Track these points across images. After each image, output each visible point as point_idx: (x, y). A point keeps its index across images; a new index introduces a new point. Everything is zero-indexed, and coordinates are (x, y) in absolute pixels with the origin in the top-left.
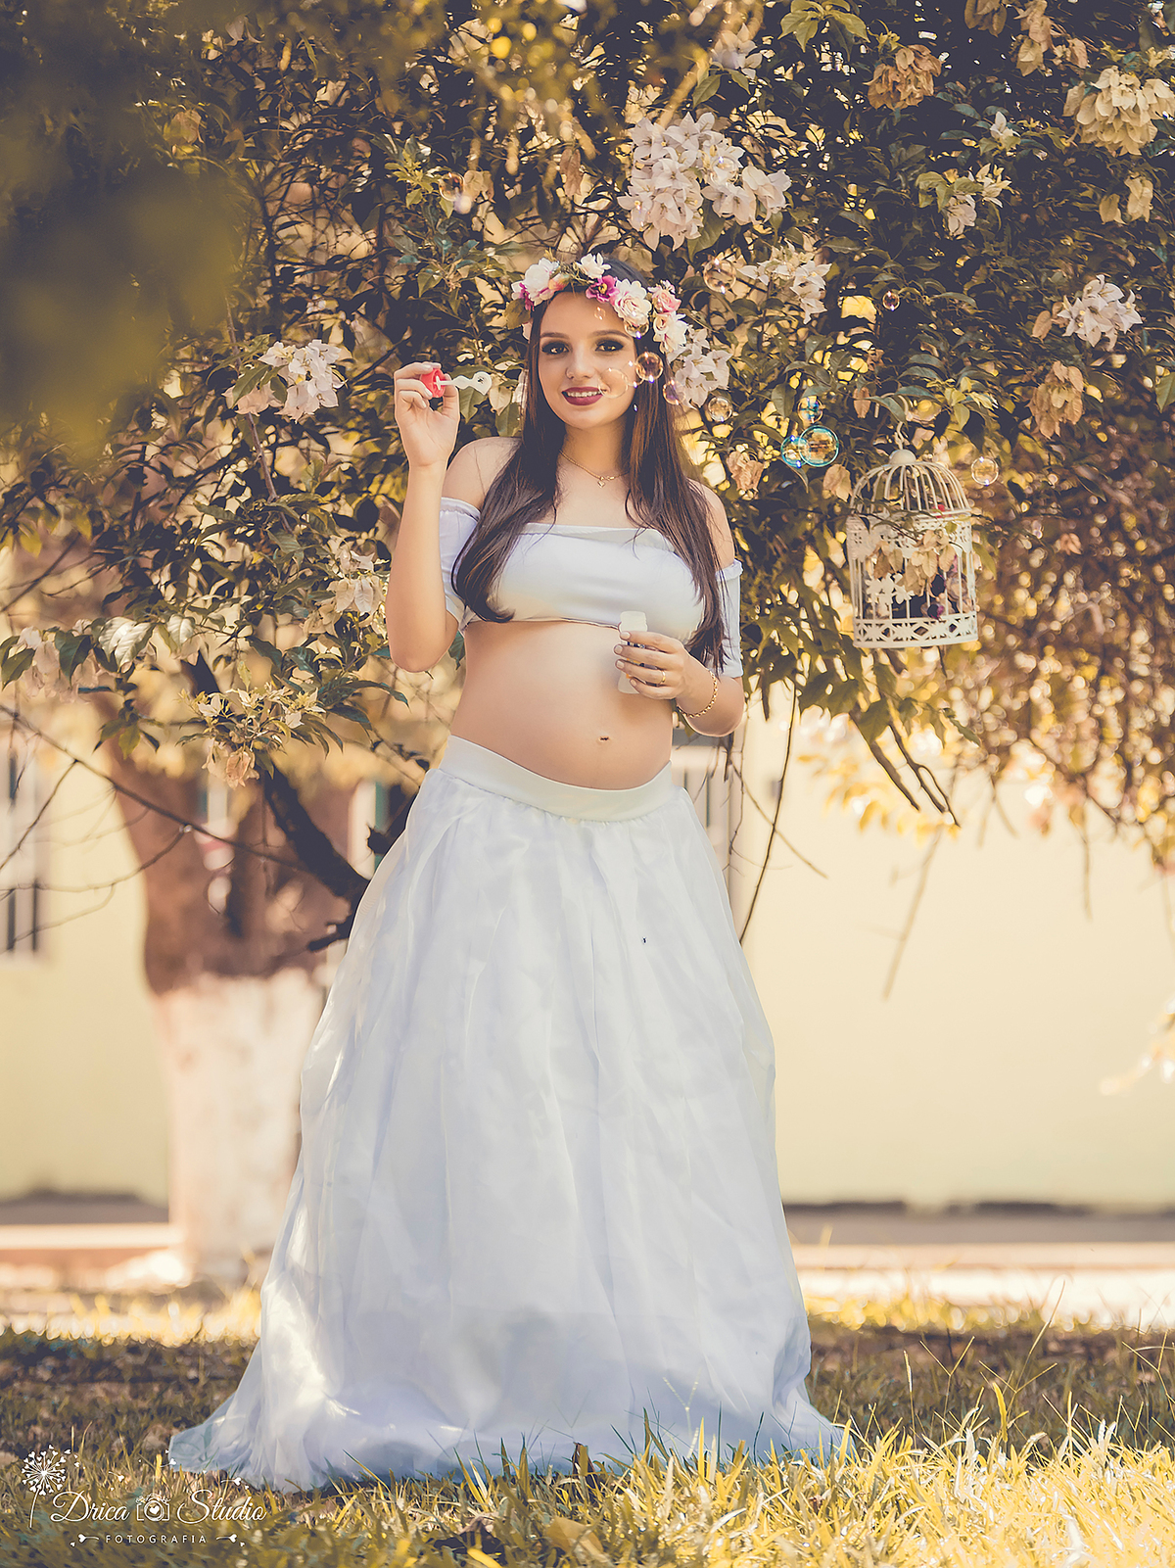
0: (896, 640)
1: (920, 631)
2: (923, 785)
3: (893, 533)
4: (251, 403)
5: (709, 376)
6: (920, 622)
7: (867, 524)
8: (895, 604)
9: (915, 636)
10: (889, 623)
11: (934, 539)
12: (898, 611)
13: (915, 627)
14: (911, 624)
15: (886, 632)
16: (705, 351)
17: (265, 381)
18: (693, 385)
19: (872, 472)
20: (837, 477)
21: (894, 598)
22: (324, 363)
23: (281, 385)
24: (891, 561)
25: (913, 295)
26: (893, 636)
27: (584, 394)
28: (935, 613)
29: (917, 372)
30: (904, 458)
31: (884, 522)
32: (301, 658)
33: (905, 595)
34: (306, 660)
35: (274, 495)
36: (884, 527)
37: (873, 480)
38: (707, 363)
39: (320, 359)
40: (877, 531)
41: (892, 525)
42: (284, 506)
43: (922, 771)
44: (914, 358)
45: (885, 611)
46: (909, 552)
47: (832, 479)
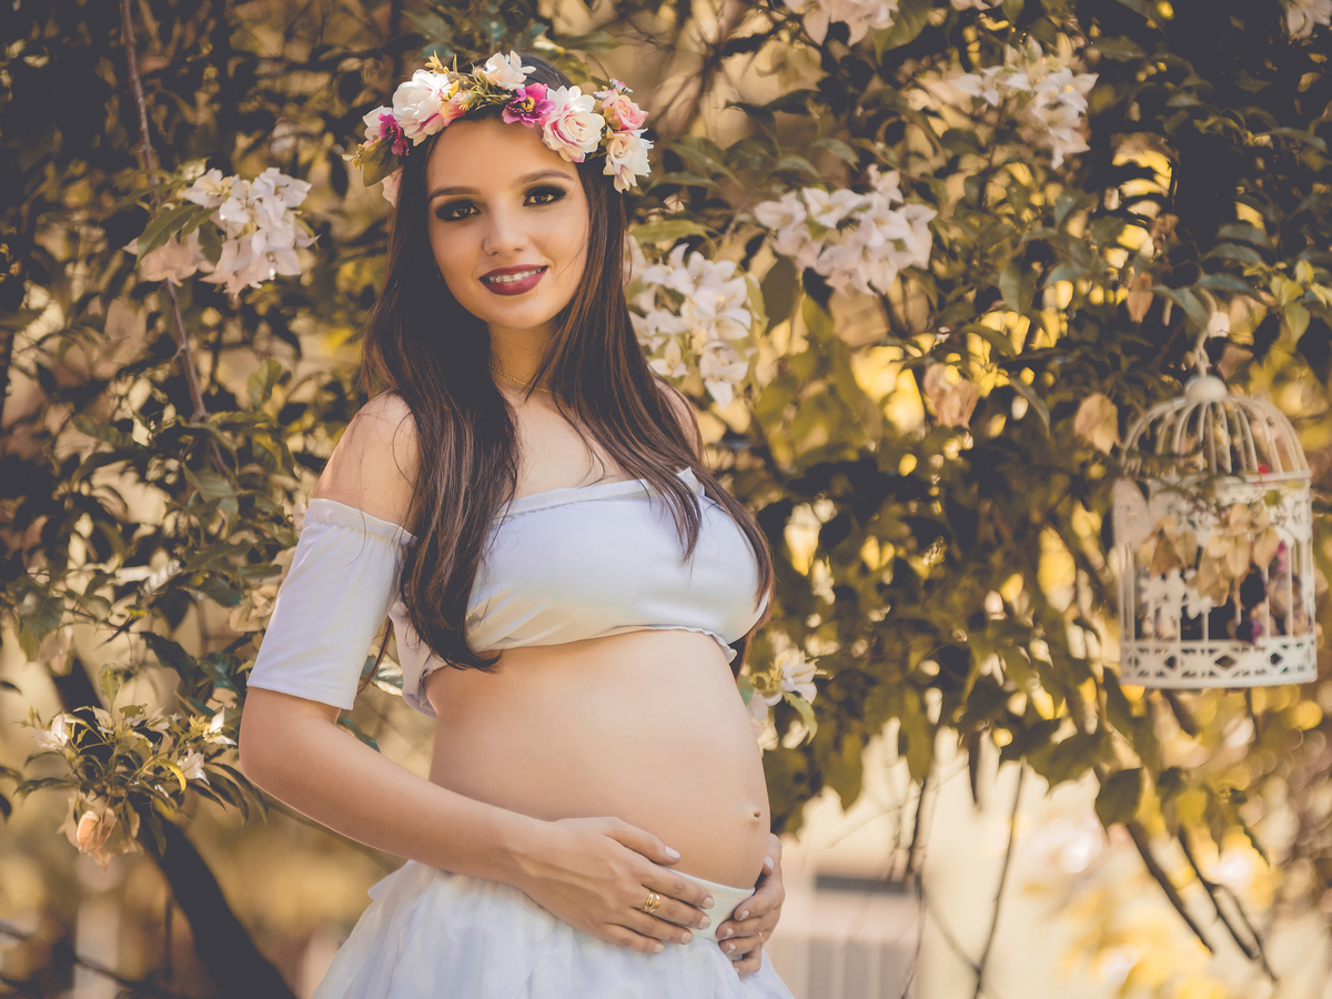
0: (1186, 674)
1: (1225, 662)
2: (1220, 914)
3: (1184, 506)
4: (164, 263)
5: (899, 245)
6: (1224, 648)
7: (1145, 492)
8: (1185, 619)
9: (1217, 669)
10: (1175, 648)
11: (1246, 516)
12: (1190, 628)
13: (1217, 656)
14: (1211, 651)
15: (1171, 662)
16: (894, 206)
17: (190, 230)
18: (874, 258)
19: (1156, 411)
20: (1096, 414)
21: (1184, 609)
22: (281, 206)
23: (213, 238)
24: (1179, 550)
25: (1227, 129)
26: (1180, 670)
27: (518, 277)
28: (1248, 634)
29: (1229, 252)
30: (1208, 389)
31: (1168, 488)
32: (220, 669)
33: (1201, 605)
34: (228, 673)
35: (202, 411)
36: (1171, 497)
37: (1155, 423)
38: (897, 224)
39: (277, 199)
40: (1160, 502)
41: (1183, 492)
42: (213, 429)
43: (1220, 895)
44: (1226, 231)
45: (1170, 628)
46: (1209, 537)
47: (1089, 417)
